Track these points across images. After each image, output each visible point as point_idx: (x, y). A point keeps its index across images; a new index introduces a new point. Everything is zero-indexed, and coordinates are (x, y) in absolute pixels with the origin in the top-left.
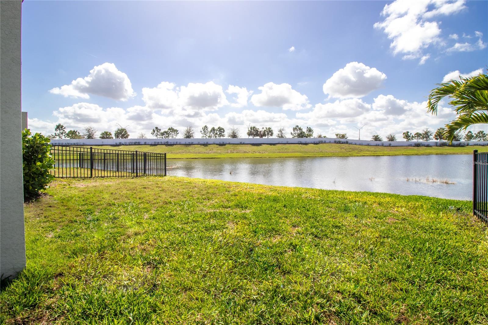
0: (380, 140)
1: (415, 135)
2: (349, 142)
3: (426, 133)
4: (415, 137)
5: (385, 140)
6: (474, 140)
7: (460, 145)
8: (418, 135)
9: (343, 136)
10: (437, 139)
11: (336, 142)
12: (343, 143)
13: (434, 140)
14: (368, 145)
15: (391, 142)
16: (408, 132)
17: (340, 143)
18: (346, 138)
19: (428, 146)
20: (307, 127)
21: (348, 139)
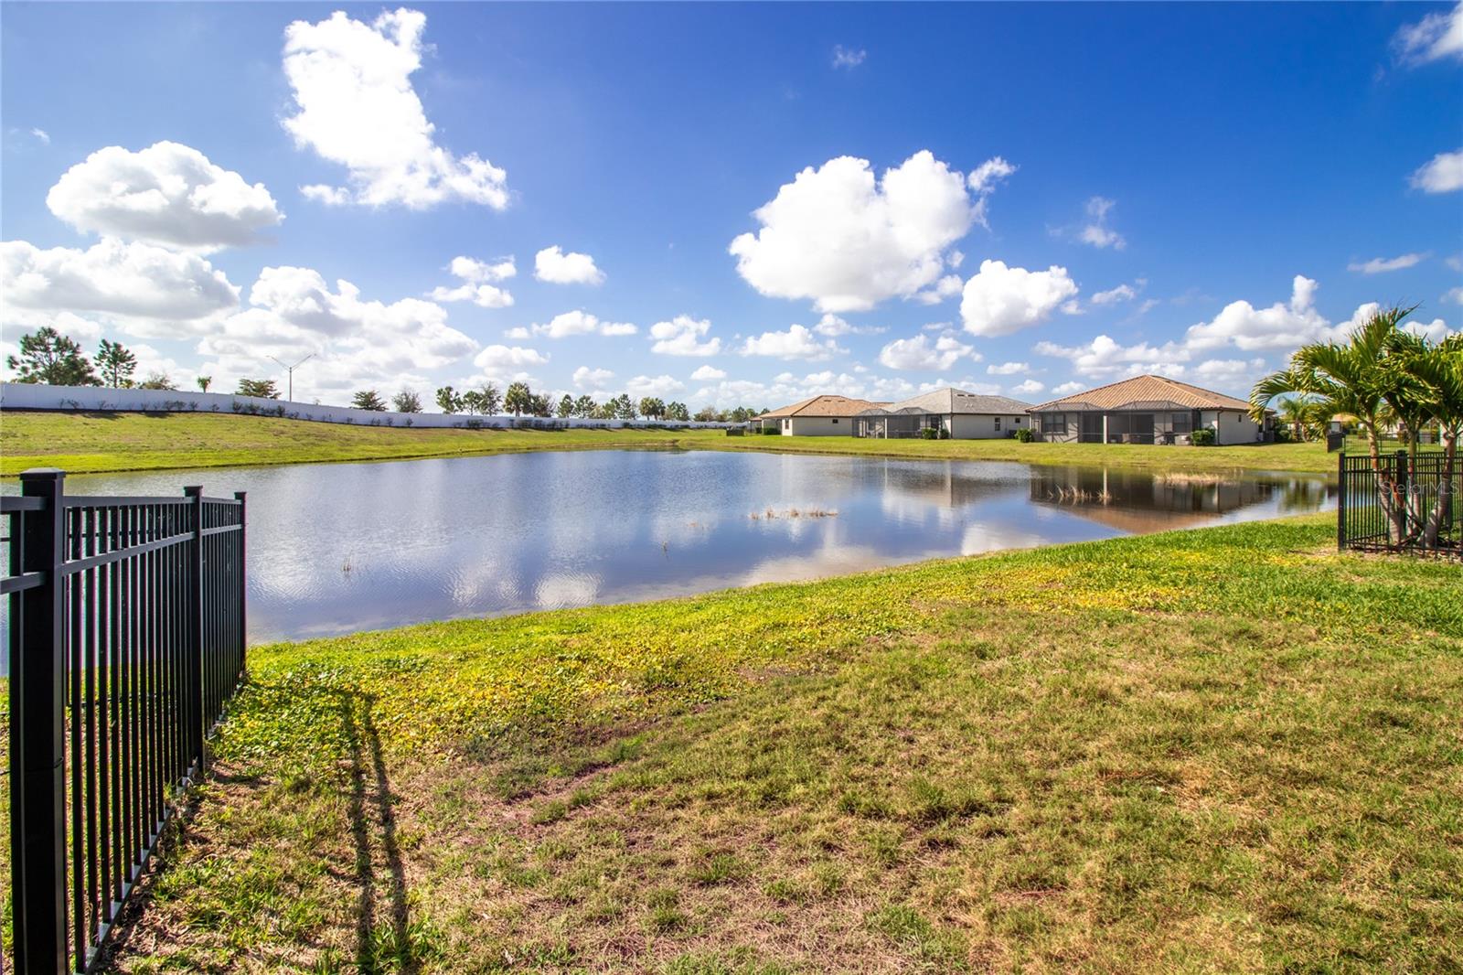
0: (378, 409)
1: (466, 396)
2: (289, 410)
3: (489, 394)
4: (466, 402)
5: (392, 408)
6: (574, 417)
7: (553, 427)
8: (473, 398)
9: (262, 389)
10: (510, 411)
11: (237, 410)
12: (267, 413)
13: (508, 415)
14: (349, 422)
15: (410, 415)
16: (450, 389)
17: (254, 414)
18: (274, 397)
19: (496, 428)
20: (104, 342)
21: (279, 398)
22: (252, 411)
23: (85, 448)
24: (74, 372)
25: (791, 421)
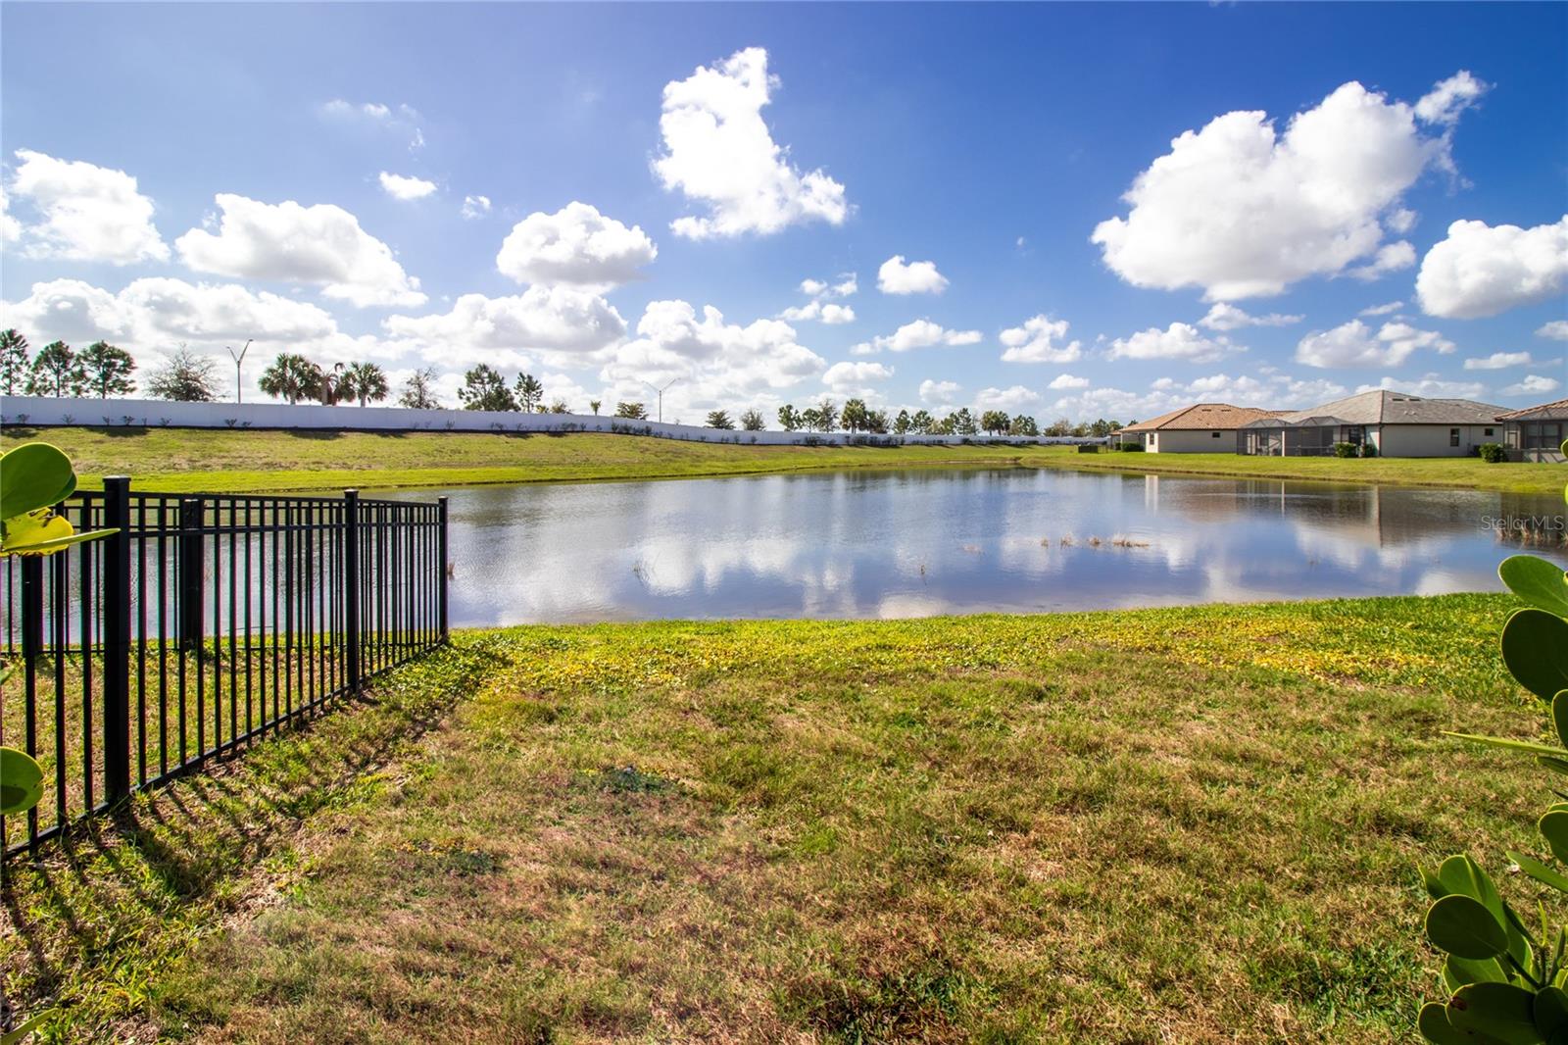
0: (727, 427)
1: (805, 414)
2: (654, 430)
3: (827, 411)
4: (805, 419)
5: (739, 426)
6: (910, 433)
7: (889, 444)
8: (811, 415)
9: (634, 411)
10: (846, 427)
11: (617, 430)
12: (638, 433)
13: (843, 431)
14: (702, 440)
15: (754, 433)
16: (790, 407)
17: (628, 434)
18: (644, 418)
19: (832, 445)
20: (521, 374)
21: (648, 419)
22: (626, 431)
23: (505, 462)
24: (500, 400)
25: (1156, 436)
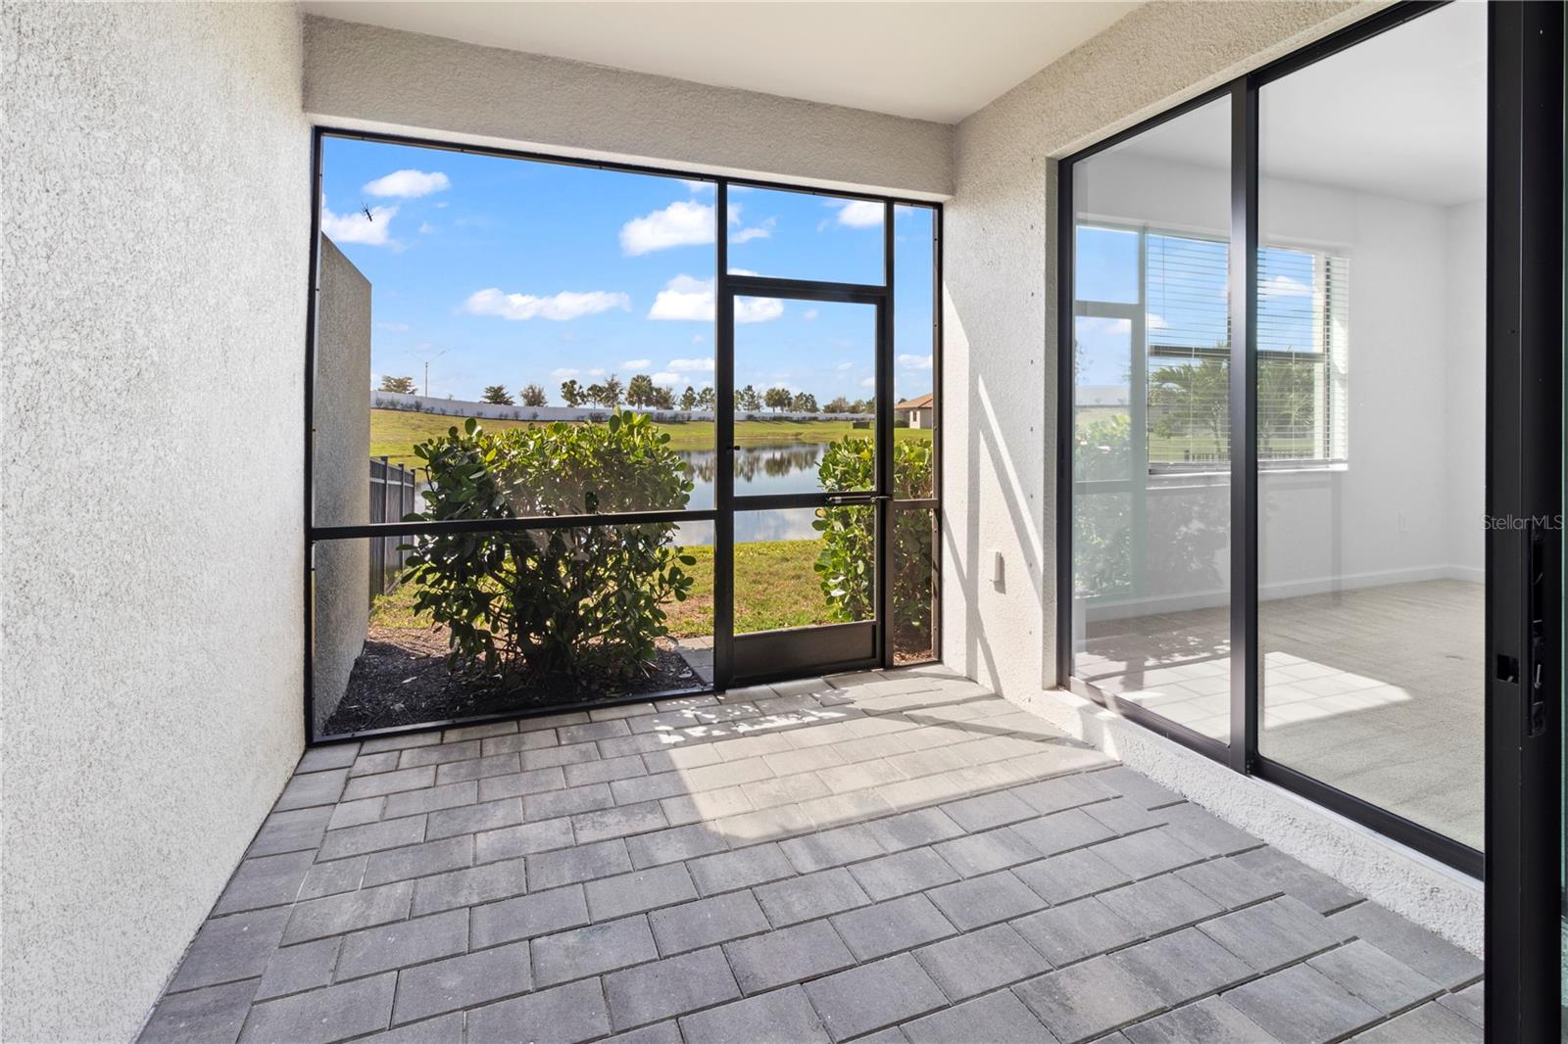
0: (507, 403)
1: (589, 390)
2: (426, 405)
3: (612, 386)
4: (589, 395)
5: (519, 402)
6: (695, 409)
7: (675, 420)
8: (596, 391)
9: (401, 385)
10: (632, 403)
11: (383, 405)
12: (407, 408)
13: (629, 407)
14: (480, 416)
15: (535, 409)
16: (574, 382)
17: (395, 409)
18: (413, 392)
22: (393, 406)
25: (918, 413)
